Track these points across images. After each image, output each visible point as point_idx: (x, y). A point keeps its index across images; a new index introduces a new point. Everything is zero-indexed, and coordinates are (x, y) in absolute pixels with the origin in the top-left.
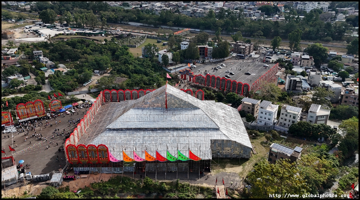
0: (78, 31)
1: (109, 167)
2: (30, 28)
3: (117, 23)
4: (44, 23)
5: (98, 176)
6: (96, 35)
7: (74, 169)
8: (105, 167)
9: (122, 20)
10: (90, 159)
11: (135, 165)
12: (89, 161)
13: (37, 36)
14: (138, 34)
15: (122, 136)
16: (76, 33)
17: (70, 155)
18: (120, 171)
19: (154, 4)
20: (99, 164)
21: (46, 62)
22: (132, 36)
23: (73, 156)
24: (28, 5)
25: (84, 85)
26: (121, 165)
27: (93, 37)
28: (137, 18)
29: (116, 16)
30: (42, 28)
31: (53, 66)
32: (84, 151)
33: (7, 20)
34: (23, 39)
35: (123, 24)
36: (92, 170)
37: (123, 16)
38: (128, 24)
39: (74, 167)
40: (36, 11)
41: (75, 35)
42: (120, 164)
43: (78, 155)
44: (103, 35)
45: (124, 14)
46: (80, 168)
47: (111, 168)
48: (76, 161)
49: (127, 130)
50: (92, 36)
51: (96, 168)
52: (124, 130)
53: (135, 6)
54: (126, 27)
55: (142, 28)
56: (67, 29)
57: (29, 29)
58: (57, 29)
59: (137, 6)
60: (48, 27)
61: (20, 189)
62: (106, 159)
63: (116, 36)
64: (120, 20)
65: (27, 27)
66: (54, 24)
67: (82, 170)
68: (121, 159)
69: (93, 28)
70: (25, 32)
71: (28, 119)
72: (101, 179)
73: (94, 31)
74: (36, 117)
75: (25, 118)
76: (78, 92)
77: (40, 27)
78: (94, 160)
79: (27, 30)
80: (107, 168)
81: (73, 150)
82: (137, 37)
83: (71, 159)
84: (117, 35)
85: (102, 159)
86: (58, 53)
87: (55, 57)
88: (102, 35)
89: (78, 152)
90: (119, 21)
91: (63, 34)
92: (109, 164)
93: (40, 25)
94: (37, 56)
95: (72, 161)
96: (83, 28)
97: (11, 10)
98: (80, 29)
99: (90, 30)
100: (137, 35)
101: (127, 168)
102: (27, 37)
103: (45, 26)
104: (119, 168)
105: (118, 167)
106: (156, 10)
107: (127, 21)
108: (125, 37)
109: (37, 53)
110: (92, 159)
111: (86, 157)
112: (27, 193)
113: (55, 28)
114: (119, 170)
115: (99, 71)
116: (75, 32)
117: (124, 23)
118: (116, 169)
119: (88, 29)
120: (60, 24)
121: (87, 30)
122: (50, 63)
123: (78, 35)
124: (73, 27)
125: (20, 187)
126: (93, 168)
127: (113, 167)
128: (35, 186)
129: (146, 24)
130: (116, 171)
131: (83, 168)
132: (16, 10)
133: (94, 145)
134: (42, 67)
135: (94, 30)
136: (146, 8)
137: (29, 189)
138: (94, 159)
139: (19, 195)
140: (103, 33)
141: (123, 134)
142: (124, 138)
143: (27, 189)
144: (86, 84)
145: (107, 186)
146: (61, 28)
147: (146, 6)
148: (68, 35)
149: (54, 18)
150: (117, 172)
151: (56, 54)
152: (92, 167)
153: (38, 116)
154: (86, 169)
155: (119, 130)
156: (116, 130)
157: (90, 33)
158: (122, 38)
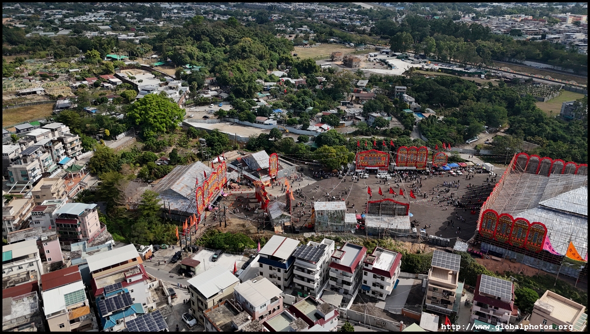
0: (441, 66)
1: (537, 258)
2: (375, 56)
3: (503, 61)
4: (392, 51)
5: (517, 265)
6: (470, 75)
7: (483, 244)
8: (530, 256)
9: (513, 56)
10: (513, 238)
11: (583, 269)
12: (509, 240)
13: (387, 68)
14: (544, 81)
15: (564, 221)
16: (439, 69)
17: (485, 224)
18: (552, 270)
19: (571, 36)
20: (522, 249)
21: (411, 103)
22: (534, 83)
23: (489, 226)
24: (365, 25)
25: (467, 142)
26: (558, 262)
27: (465, 78)
28: (541, 56)
29: (504, 49)
30: (390, 57)
31: (417, 110)
32: (508, 224)
33: (344, 44)
34: (370, 70)
35: (512, 62)
36: (508, 254)
37: (516, 51)
38: (523, 64)
39: (484, 242)
40: (377, 34)
41: (439, 72)
42: (556, 259)
43: (496, 228)
44: (483, 76)
45: (519, 47)
46: (492, 246)
47: (540, 260)
48: (490, 234)
49: (573, 215)
50: (464, 76)
51: (516, 253)
52: (566, 214)
53: (532, 37)
54: (518, 68)
55: (550, 72)
56: (425, 62)
57: (375, 58)
58: (412, 62)
59: (535, 36)
60: (398, 58)
61: (412, 245)
62: (537, 245)
63: (505, 80)
64: (509, 56)
65: (372, 54)
66: (406, 54)
67: (493, 249)
68: (563, 253)
69: (465, 64)
70: (370, 61)
71: (405, 168)
72: (521, 271)
73: (467, 70)
74: (414, 168)
75: (402, 166)
76: (461, 150)
77: (388, 56)
78: (516, 241)
79: (372, 59)
80: (533, 259)
81: (492, 218)
82: (544, 86)
83: (483, 229)
84: (507, 78)
85: (530, 243)
86: (426, 92)
87: (422, 97)
88: (480, 76)
89: (498, 222)
90: (507, 57)
91: (420, 69)
92: (538, 254)
93: (387, 53)
94: (399, 93)
95: (484, 233)
96: (449, 63)
97: (345, 30)
98: (443, 65)
99: (460, 67)
100: (543, 83)
101: (566, 270)
102: (374, 68)
103: (394, 55)
104: (552, 265)
105: (552, 263)
106: (577, 45)
107: (522, 59)
108: (521, 83)
109: (400, 89)
110: (514, 239)
111: (507, 234)
112: (421, 252)
113: (409, 60)
114: (551, 268)
115: (487, 127)
116: (437, 67)
117: (515, 61)
118: (546, 265)
119: (456, 64)
120: (414, 55)
121: (455, 67)
122: (414, 104)
123: (442, 72)
124: (433, 60)
125: (413, 242)
126: (510, 252)
127: (544, 260)
128: (431, 248)
129: (559, 67)
130: (545, 267)
131: (495, 247)
132: (351, 31)
133: (527, 221)
134: (405, 109)
135: (467, 68)
136: (555, 41)
137: (423, 249)
138: (518, 240)
139: (411, 251)
140: (482, 73)
141: (565, 219)
142: (567, 226)
143: (421, 248)
144: (471, 141)
145: (531, 283)
146: (416, 60)
147: (556, 38)
148: (427, 70)
149: (409, 45)
150: (547, 269)
151: (424, 94)
152: (510, 250)
153: (416, 168)
154: (499, 250)
155: (559, 212)
156: (554, 211)
157: (461, 71)
158: (516, 84)
